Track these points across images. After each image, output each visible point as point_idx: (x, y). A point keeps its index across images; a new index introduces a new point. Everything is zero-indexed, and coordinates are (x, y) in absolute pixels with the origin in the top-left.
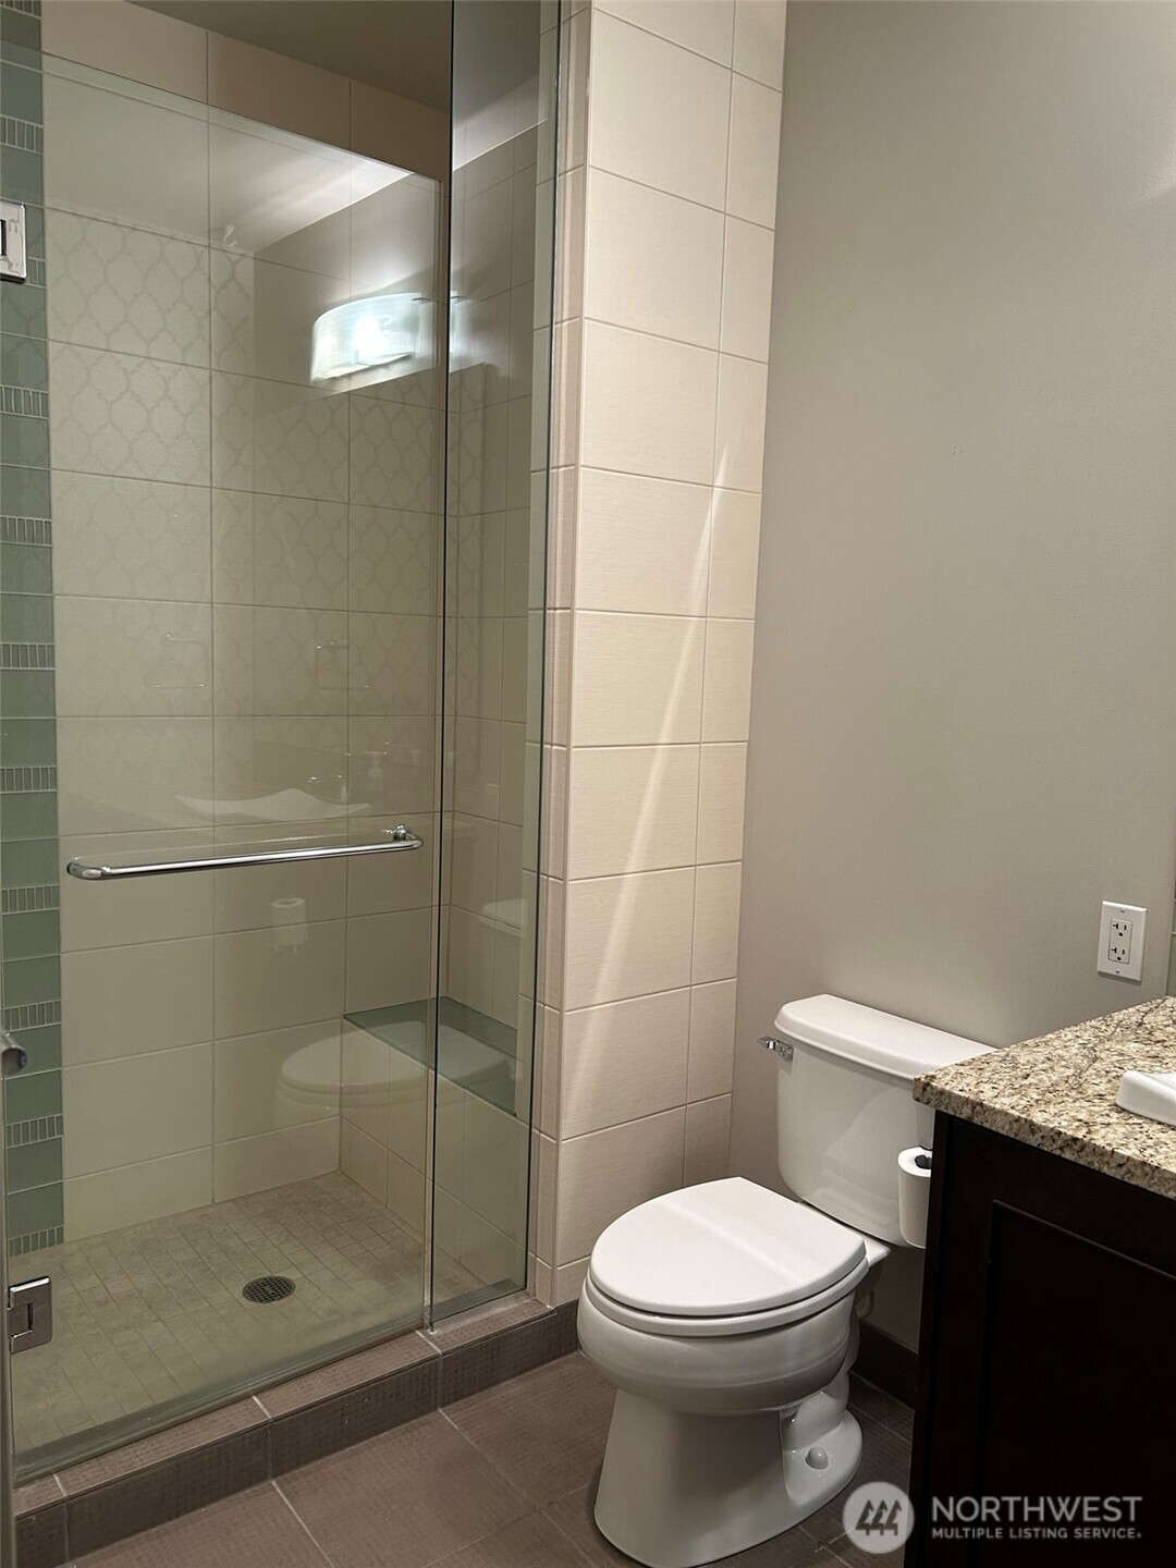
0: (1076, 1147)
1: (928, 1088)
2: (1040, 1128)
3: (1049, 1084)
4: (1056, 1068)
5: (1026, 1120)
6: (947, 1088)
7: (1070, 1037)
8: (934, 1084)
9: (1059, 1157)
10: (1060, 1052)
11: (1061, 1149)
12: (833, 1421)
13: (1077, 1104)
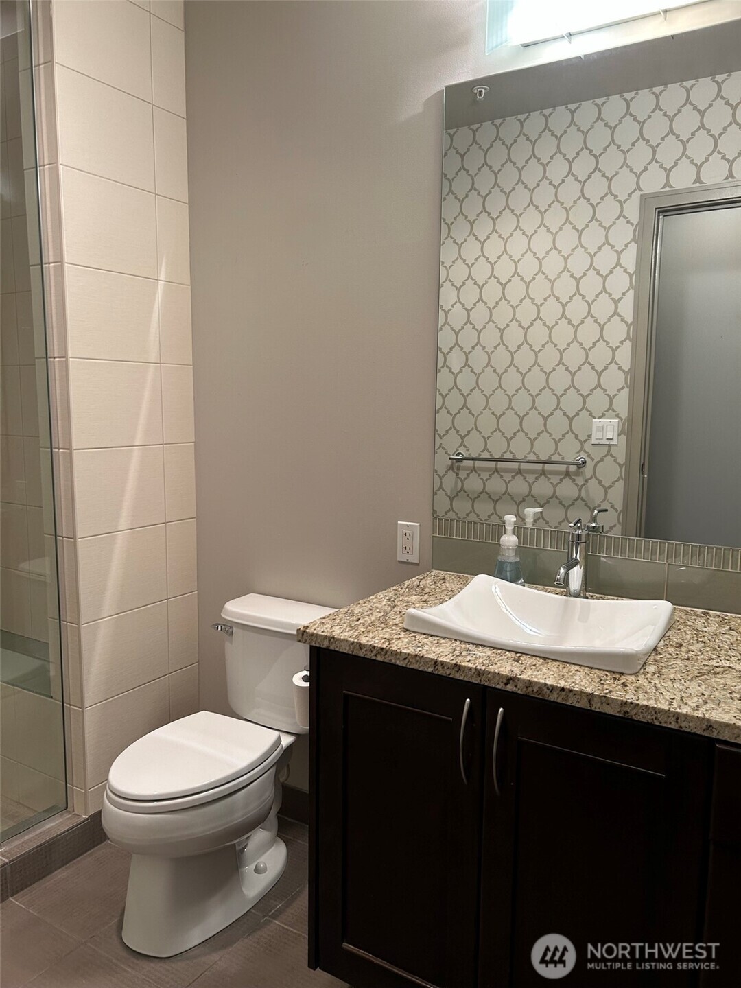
0: (383, 653)
1: (305, 634)
2: (364, 646)
3: (370, 622)
4: (374, 613)
5: (357, 642)
6: (315, 632)
7: (382, 596)
8: (308, 631)
9: (375, 660)
10: (377, 605)
11: (376, 655)
12: (270, 844)
13: (384, 630)
